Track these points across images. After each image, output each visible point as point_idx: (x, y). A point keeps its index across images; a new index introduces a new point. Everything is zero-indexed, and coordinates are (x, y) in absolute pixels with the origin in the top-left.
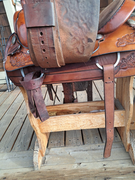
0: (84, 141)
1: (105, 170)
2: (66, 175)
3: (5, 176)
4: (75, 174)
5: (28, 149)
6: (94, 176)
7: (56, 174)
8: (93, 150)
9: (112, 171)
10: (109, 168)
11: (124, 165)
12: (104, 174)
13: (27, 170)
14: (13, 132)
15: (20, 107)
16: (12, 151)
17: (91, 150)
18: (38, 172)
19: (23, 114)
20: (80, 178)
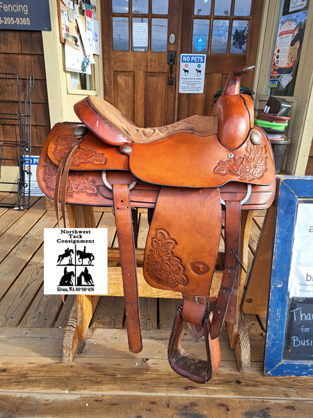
0: (160, 323)
2: (119, 376)
3: (5, 367)
4: (134, 376)
5: (52, 326)
6: (168, 381)
11: (222, 369)
13: (48, 361)
14: (24, 291)
15: (41, 245)
16: (21, 325)
18: (68, 366)
20: (144, 382)
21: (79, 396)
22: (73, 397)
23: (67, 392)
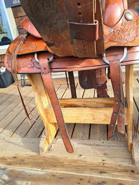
0: (90, 136)
1: (103, 164)
2: (66, 163)
4: (74, 164)
5: (39, 137)
6: (91, 168)
7: (58, 161)
8: (96, 145)
9: (109, 166)
10: (108, 164)
11: (123, 163)
12: (102, 168)
13: (34, 154)
16: (26, 137)
17: (94, 145)
18: (42, 157)
20: (78, 168)
21: (45, 172)
22: (42, 173)
23: (40, 170)
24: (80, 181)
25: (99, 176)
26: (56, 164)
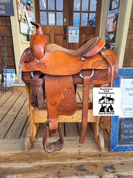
0: (66, 134)
1: (79, 153)
2: (49, 156)
5: (19, 138)
6: (70, 157)
7: (42, 155)
8: (72, 140)
9: (84, 154)
10: (82, 153)
11: (93, 151)
12: (79, 156)
14: (6, 125)
15: (12, 106)
16: (5, 138)
17: (70, 140)
18: (27, 154)
19: (15, 112)
20: (60, 158)
21: (33, 165)
22: (30, 166)
23: (27, 164)
24: (64, 167)
25: (78, 162)
26: (41, 158)
